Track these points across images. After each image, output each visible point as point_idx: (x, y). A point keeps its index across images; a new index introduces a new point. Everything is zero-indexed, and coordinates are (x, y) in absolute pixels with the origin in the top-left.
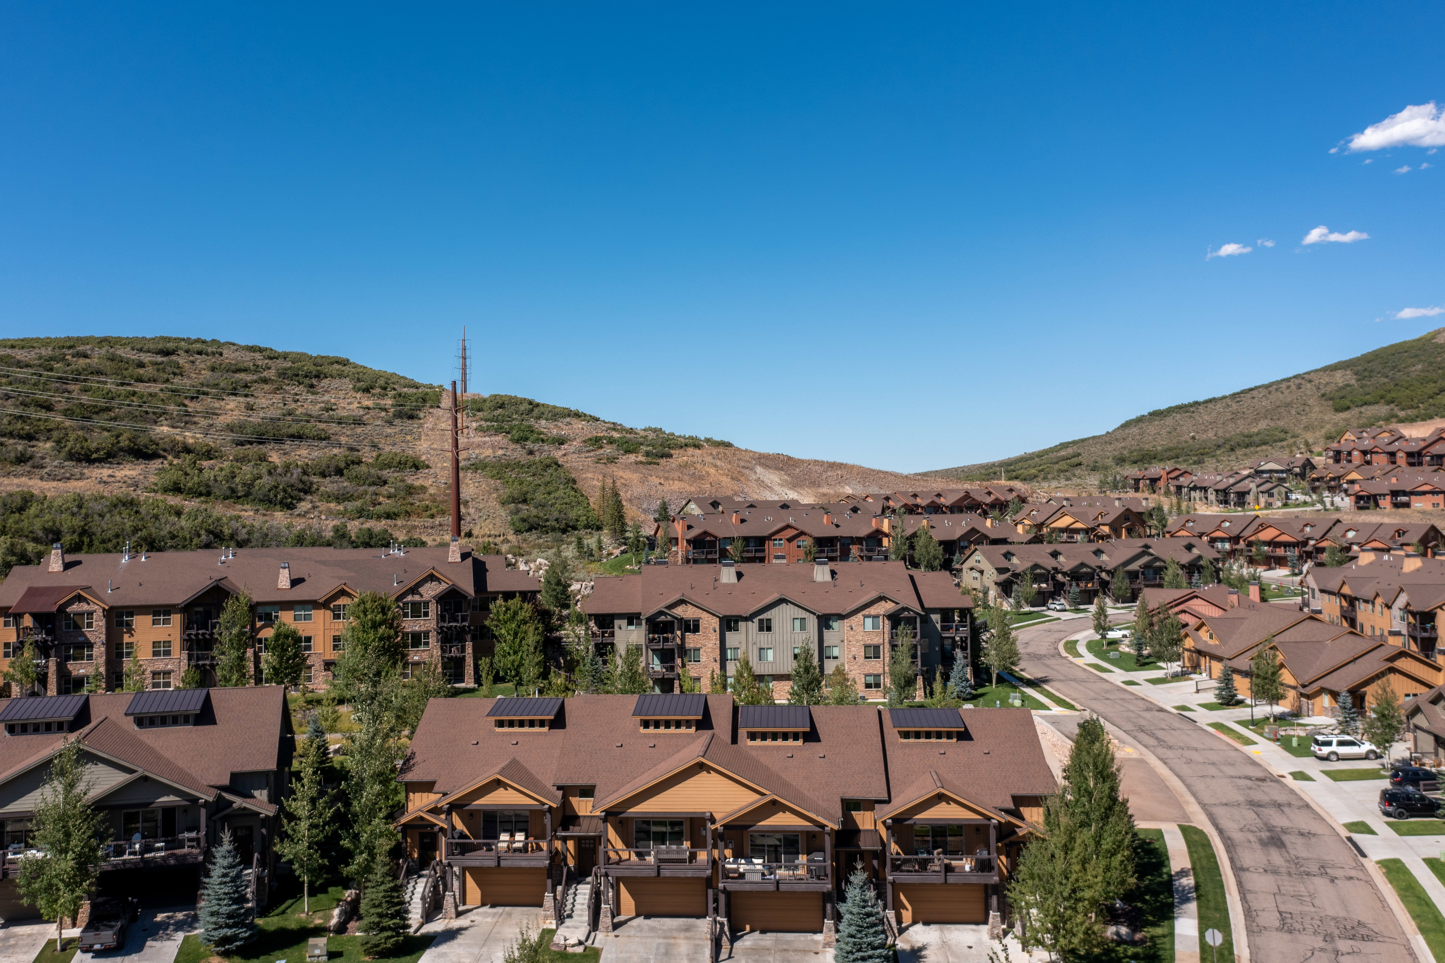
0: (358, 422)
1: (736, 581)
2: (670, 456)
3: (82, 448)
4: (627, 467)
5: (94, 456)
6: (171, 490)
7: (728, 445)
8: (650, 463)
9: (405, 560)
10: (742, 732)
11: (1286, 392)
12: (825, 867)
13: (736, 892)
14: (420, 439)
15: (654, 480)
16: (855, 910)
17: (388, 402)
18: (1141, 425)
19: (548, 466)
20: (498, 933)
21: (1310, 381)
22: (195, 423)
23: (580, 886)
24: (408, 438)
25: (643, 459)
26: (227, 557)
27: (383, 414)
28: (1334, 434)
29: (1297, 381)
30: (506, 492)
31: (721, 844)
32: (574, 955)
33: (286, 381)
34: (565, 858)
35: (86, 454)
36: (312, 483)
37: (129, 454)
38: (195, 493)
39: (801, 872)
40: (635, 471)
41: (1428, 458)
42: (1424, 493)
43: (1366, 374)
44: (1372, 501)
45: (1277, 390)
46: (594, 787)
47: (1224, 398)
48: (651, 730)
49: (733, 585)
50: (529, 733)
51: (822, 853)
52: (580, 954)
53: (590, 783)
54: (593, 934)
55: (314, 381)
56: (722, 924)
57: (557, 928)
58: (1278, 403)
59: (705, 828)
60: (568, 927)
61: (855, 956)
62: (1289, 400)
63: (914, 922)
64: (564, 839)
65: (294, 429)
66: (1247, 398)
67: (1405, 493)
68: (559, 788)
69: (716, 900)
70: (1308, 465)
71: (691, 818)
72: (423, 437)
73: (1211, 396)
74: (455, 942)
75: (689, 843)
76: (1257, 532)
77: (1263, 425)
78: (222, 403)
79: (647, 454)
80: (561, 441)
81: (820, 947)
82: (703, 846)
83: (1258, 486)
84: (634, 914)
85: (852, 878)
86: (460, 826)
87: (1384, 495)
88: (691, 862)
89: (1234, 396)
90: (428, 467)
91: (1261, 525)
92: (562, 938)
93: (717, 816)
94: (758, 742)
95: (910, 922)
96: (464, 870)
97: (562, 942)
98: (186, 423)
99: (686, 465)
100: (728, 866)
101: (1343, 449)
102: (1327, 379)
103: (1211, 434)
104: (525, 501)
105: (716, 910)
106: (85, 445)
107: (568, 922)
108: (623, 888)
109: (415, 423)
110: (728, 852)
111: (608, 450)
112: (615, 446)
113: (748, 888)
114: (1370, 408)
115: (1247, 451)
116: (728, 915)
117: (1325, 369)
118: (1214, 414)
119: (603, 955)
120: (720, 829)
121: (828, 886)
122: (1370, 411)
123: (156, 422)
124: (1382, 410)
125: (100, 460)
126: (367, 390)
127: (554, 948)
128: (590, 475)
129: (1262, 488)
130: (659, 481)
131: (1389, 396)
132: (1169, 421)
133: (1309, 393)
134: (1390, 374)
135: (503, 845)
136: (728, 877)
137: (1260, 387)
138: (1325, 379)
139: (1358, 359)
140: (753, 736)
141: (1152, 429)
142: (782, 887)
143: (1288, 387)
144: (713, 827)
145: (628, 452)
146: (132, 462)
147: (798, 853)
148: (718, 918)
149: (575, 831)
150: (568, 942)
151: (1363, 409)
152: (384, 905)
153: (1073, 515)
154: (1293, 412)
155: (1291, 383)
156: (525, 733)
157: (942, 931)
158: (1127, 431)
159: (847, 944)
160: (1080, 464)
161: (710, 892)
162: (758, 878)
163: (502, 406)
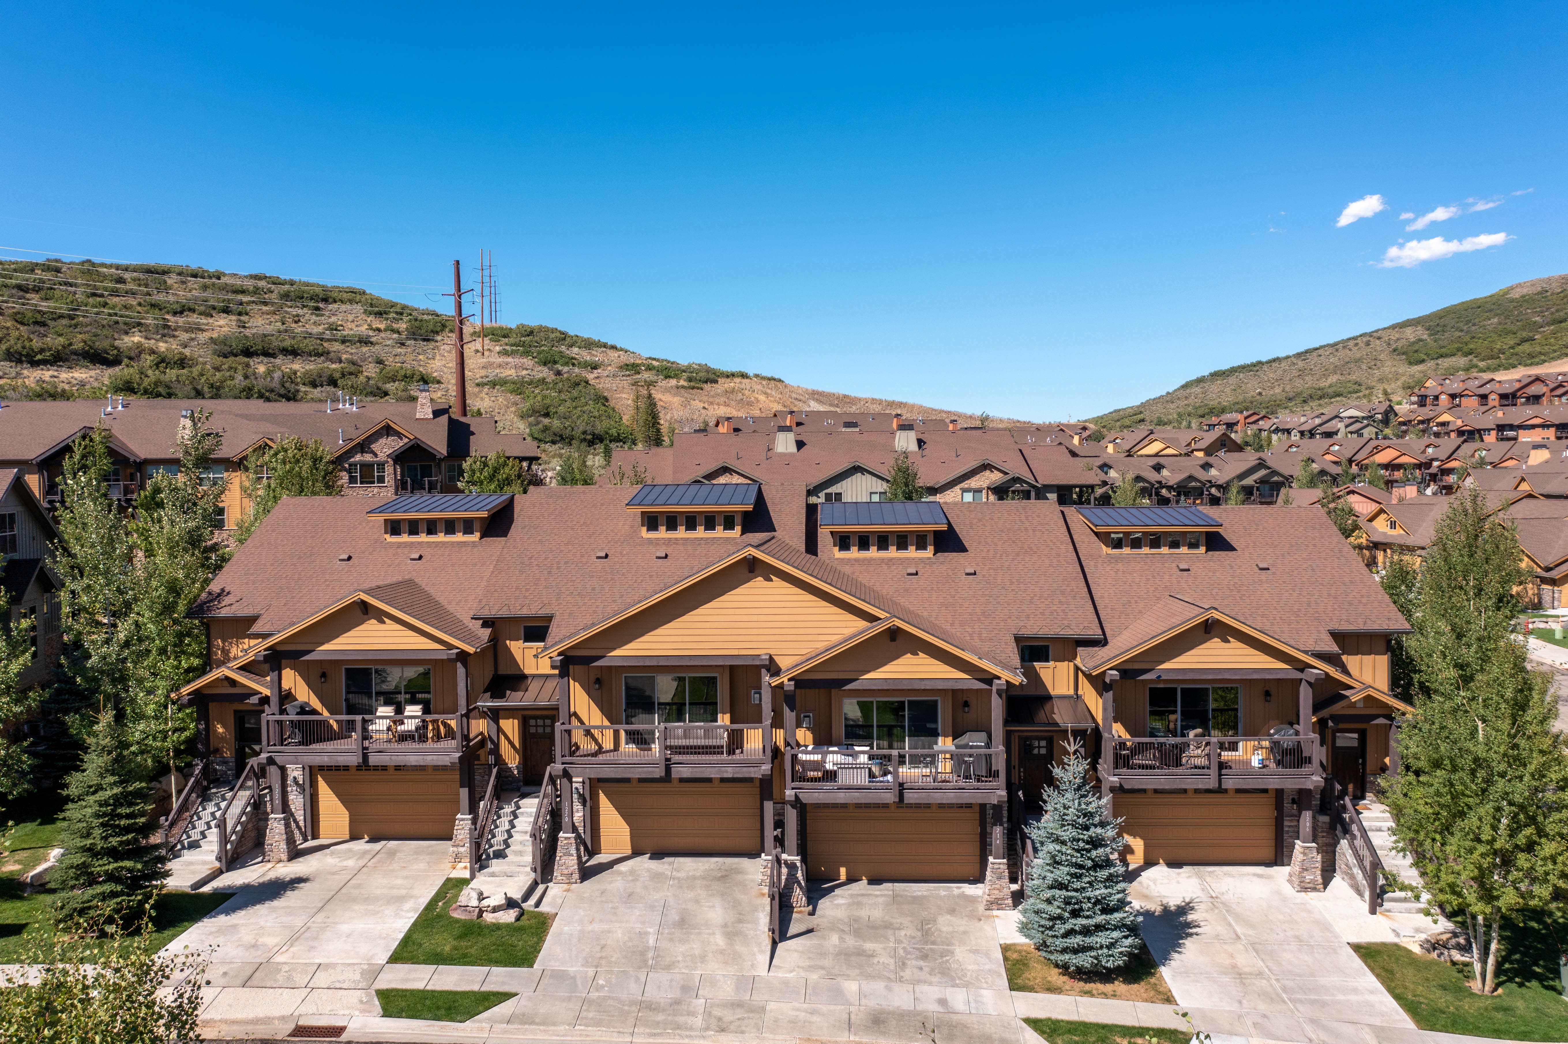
0: (365, 341)
1: (795, 450)
2: (716, 382)
3: (24, 347)
4: (667, 390)
5: (39, 357)
6: (122, 390)
7: (780, 381)
8: (693, 388)
9: (357, 416)
10: (824, 534)
11: (1355, 349)
12: (989, 757)
13: (818, 806)
14: (434, 359)
15: (697, 404)
16: (1068, 833)
17: (402, 326)
18: (1202, 385)
19: (578, 384)
20: (358, 886)
21: (1379, 338)
22: (174, 336)
23: (524, 802)
24: (421, 357)
25: (685, 384)
26: (114, 408)
27: (395, 336)
28: (1412, 384)
29: (1365, 339)
30: (526, 406)
31: (789, 716)
32: (497, 927)
33: (289, 303)
34: (496, 751)
35: (28, 355)
36: (298, 391)
37: (84, 358)
38: (151, 393)
39: (945, 767)
40: (676, 395)
41: (1523, 400)
42: (1533, 427)
43: (1439, 329)
44: (1477, 436)
45: (1344, 347)
46: (549, 618)
47: (1288, 357)
48: (662, 533)
49: (792, 455)
50: (444, 543)
51: (983, 735)
52: (508, 926)
53: (543, 612)
54: (541, 888)
55: (321, 305)
56: (792, 867)
57: (473, 876)
58: (1347, 359)
59: (758, 687)
60: (493, 875)
61: (1068, 926)
62: (1358, 356)
63: (1149, 863)
64: (495, 715)
65: (288, 343)
66: (1313, 358)
67: (1511, 427)
68: (487, 623)
69: (779, 824)
70: (1390, 412)
71: (732, 667)
72: (438, 357)
73: (1274, 356)
74: (276, 903)
75: (727, 717)
76: (1372, 454)
77: (1333, 379)
78: (211, 320)
79: (690, 380)
80: (595, 367)
81: (981, 908)
82: (756, 719)
83: (1347, 427)
84: (629, 852)
85: (1057, 772)
86: (303, 693)
87: (1489, 430)
88: (731, 752)
89: (1299, 355)
90: (439, 382)
91: (1376, 448)
92: (474, 895)
93: (783, 663)
94: (854, 553)
95: (1141, 862)
96: (313, 772)
97: (474, 903)
98: (164, 335)
99: (733, 391)
100: (803, 757)
101: (1429, 393)
102: (1397, 336)
103: (1278, 390)
104: (547, 415)
105: (780, 841)
106: (27, 344)
107: (496, 865)
108: (604, 802)
109: (432, 345)
110: (803, 735)
111: (646, 376)
112: (654, 372)
113: (842, 797)
114: (1446, 360)
115: (1321, 402)
116: (802, 850)
117: (1393, 327)
118: (1280, 372)
119: (555, 928)
120: (790, 686)
121: (997, 793)
122: (1446, 363)
123: (127, 333)
124: (1461, 361)
125: (44, 362)
126: (379, 314)
127: (456, 915)
128: (624, 396)
129: (1350, 429)
130: (702, 405)
131: (1466, 349)
132: (1232, 380)
133: (1378, 348)
134: (1465, 328)
135: (380, 725)
136: (803, 779)
137: (1324, 346)
138: (1395, 335)
139: (1428, 316)
140: (843, 541)
141: (1214, 388)
142: (910, 797)
143: (1356, 345)
144: (775, 681)
145: (667, 377)
146: (87, 367)
147: (935, 734)
148: (784, 856)
149: (515, 699)
150: (485, 903)
151: (1440, 361)
152: (97, 832)
153: (1163, 440)
154: (1364, 367)
155: (1359, 341)
156: (437, 544)
157: (1200, 877)
158: (1188, 391)
159: (1049, 901)
160: (1143, 420)
161: (769, 806)
162: (862, 779)
163: (531, 333)
